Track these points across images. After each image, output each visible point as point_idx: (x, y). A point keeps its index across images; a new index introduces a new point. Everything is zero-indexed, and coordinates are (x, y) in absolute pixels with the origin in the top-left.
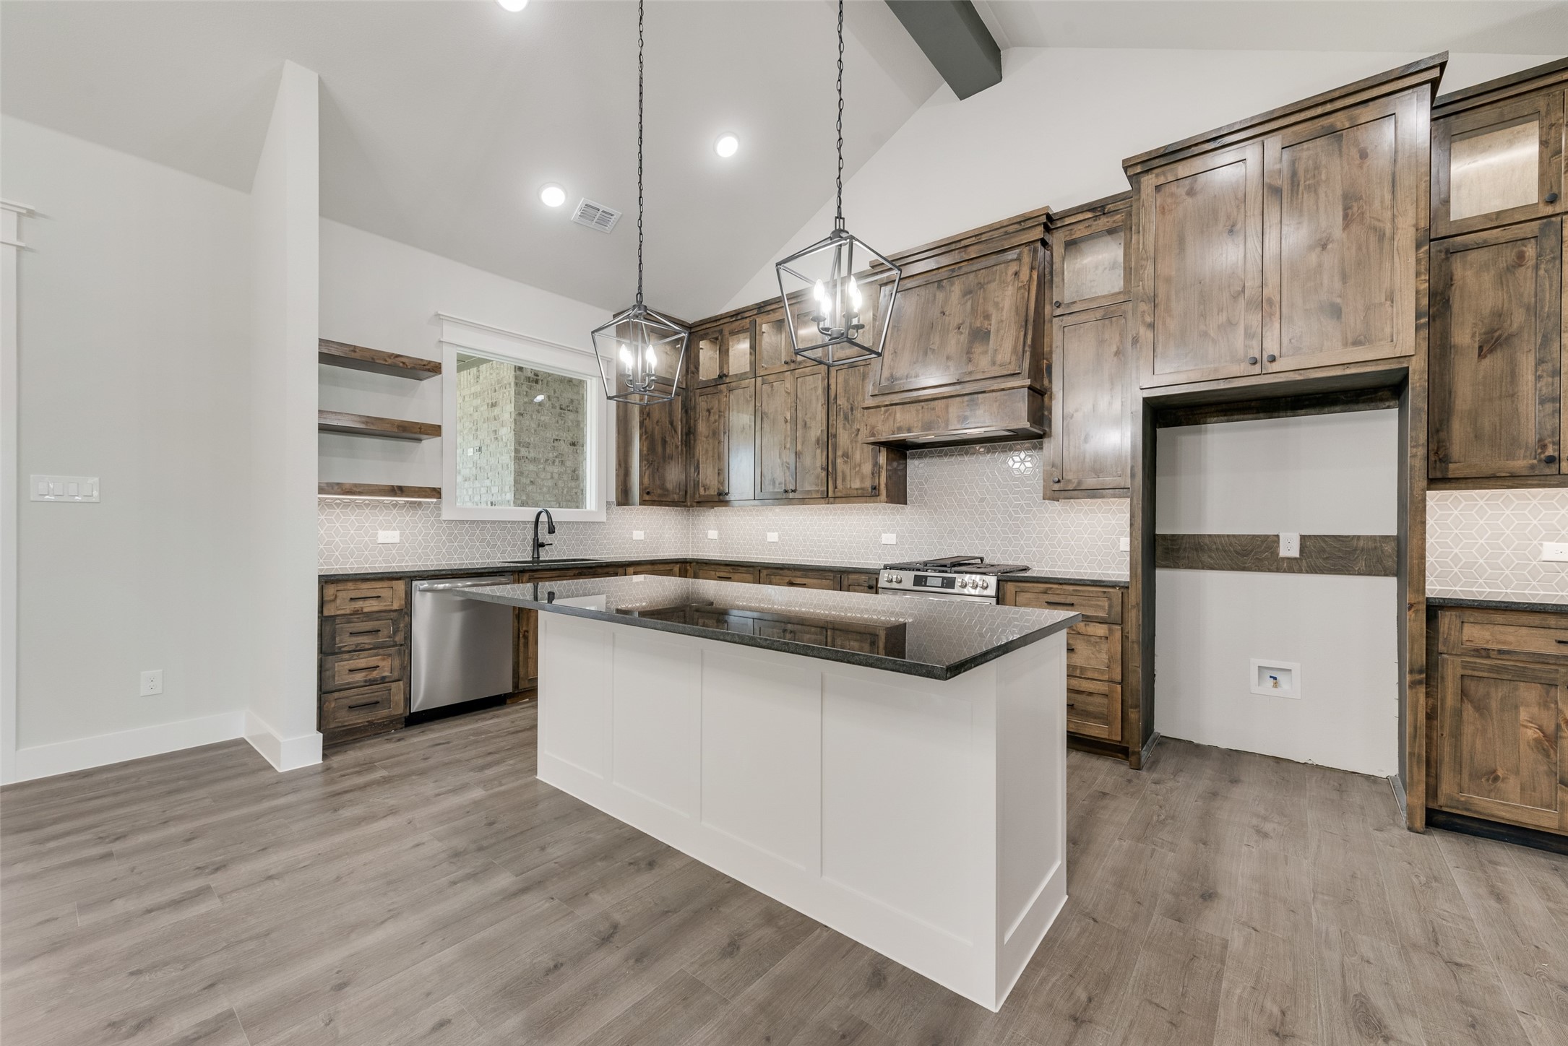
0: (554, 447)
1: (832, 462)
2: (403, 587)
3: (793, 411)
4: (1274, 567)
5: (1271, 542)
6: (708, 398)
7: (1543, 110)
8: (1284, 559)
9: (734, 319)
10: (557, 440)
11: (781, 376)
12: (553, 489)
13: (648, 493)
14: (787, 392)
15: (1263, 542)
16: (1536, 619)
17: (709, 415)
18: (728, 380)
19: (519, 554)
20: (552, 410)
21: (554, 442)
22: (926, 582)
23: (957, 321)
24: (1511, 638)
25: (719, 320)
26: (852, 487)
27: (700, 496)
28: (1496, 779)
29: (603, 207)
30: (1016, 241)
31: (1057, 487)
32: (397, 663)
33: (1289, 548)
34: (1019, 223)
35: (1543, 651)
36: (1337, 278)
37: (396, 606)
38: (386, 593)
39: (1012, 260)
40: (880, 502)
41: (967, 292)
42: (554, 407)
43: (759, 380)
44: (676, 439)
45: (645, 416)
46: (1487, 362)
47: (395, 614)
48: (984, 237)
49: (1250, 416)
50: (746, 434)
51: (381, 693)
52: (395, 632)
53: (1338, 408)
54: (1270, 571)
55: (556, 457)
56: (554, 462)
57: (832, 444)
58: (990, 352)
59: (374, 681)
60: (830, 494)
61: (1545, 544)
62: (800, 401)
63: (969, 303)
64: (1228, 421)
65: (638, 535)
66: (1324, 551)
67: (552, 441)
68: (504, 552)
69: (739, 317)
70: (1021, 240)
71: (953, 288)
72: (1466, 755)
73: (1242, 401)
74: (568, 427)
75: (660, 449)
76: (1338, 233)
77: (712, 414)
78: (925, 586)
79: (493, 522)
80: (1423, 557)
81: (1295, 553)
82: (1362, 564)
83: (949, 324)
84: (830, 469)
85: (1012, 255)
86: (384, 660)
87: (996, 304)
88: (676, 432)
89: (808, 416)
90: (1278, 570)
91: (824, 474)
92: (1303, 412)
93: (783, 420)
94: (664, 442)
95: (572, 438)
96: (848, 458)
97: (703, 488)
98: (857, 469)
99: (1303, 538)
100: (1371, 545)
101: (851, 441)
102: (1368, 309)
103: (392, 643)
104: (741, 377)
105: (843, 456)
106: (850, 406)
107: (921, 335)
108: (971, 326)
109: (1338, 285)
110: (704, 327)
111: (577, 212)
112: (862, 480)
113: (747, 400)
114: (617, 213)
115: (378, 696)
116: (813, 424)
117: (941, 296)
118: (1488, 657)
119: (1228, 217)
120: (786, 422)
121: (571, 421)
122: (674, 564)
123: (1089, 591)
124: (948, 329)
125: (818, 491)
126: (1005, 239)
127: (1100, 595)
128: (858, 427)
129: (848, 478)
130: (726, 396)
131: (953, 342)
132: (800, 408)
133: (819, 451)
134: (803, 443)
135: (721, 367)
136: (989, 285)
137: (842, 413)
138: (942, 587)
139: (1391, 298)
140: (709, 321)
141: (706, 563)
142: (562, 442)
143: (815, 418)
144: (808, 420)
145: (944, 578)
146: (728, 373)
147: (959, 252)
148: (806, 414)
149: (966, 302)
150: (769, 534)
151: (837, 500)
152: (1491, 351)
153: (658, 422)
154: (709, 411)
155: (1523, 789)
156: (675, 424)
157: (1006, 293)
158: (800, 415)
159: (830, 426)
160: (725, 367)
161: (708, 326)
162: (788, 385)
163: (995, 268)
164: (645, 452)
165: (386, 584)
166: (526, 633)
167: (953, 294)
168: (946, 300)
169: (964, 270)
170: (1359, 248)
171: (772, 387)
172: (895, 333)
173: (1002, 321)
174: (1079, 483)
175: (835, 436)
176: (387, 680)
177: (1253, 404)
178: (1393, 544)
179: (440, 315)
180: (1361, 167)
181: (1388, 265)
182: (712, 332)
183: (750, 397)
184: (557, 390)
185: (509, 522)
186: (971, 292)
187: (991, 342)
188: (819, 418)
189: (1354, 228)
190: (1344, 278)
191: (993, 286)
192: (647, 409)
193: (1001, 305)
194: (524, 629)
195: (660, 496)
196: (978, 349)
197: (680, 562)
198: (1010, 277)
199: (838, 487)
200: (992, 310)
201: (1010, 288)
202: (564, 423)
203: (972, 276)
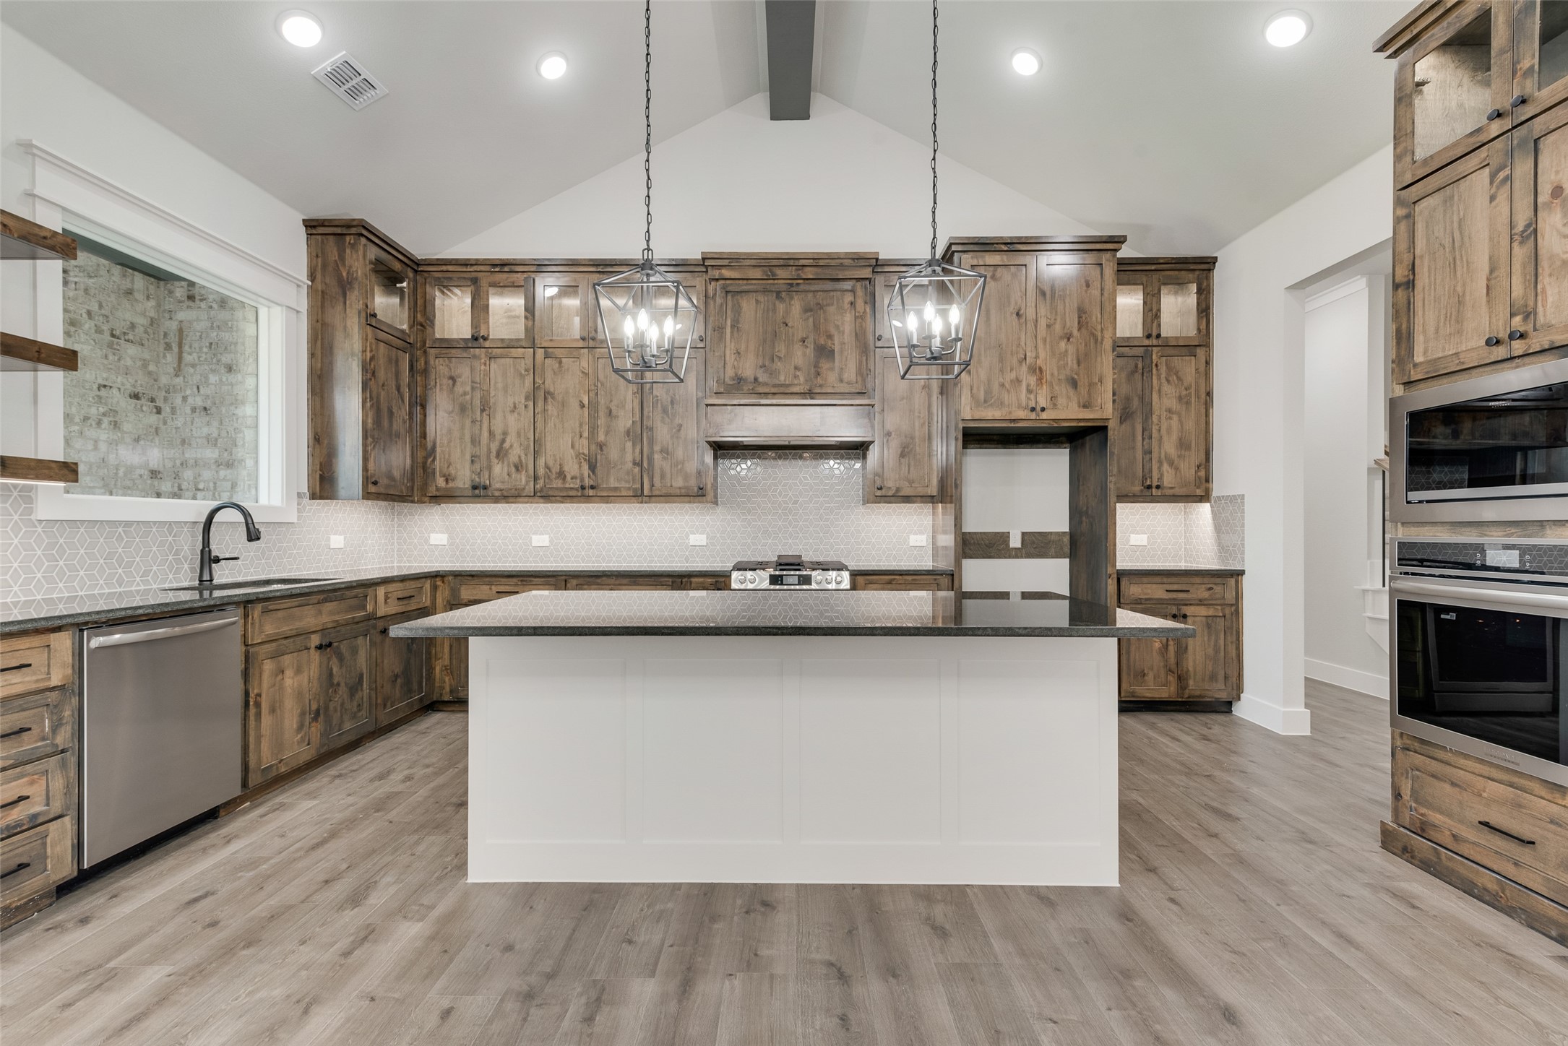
0: (100, 397)
1: (648, 456)
2: (68, 643)
3: (592, 394)
4: (1007, 555)
5: (1004, 537)
6: (450, 362)
7: (1145, 283)
8: (1013, 549)
9: (497, 269)
10: (105, 386)
11: (575, 353)
12: (99, 467)
13: (375, 483)
14: (583, 372)
15: (1001, 537)
16: (1158, 579)
17: (454, 385)
18: (487, 344)
19: (171, 576)
20: (97, 336)
21: (99, 389)
22: (782, 581)
23: (801, 334)
24: (1149, 591)
25: (472, 265)
26: (674, 484)
27: (438, 489)
28: (1144, 675)
29: (366, 74)
30: (848, 274)
31: (879, 493)
32: (58, 784)
33: (1015, 542)
34: (853, 259)
35: (1161, 597)
36: (1075, 362)
37: (55, 681)
38: (37, 658)
39: (847, 291)
40: (707, 502)
41: (807, 310)
42: (99, 331)
43: (540, 353)
44: (403, 410)
45: (369, 376)
46: (1123, 426)
47: (54, 695)
48: (821, 263)
49: (993, 446)
50: (519, 414)
51: (27, 847)
52: (55, 729)
53: (1041, 446)
54: (1005, 558)
55: (104, 414)
56: (99, 423)
57: (648, 437)
58: (837, 369)
59: (15, 827)
60: (646, 492)
61: (1132, 535)
62: (602, 384)
63: (811, 320)
64: (980, 448)
65: (337, 541)
66: (1034, 543)
67: (95, 387)
68: (146, 573)
69: (506, 269)
70: (853, 275)
71: (793, 302)
72: (1132, 664)
73: (989, 435)
74: (127, 367)
75: (386, 423)
76: (1075, 332)
77: (458, 384)
78: (782, 584)
79: (128, 524)
80: (1115, 545)
81: (1018, 545)
82: (1053, 551)
83: (793, 335)
84: (645, 464)
85: (847, 285)
86: (32, 783)
87: (837, 327)
88: (403, 401)
89: (614, 403)
90: (1010, 557)
91: (637, 470)
92: (1022, 446)
93: (577, 405)
94: (391, 414)
95: (134, 386)
96: (668, 454)
97: (442, 479)
98: (679, 467)
99: (1023, 534)
100: (1057, 538)
101: (672, 437)
102: (1090, 385)
103: (49, 750)
104: (509, 345)
105: (661, 451)
106: (669, 399)
107: (765, 341)
108: (815, 343)
109: (1075, 366)
110: (444, 268)
111: (327, 65)
112: (686, 478)
113: (521, 374)
114: (382, 89)
115: (21, 855)
116: (621, 413)
117: (781, 307)
118: (1141, 604)
119: (1016, 303)
120: (583, 406)
121: (132, 358)
122: (424, 580)
123: (924, 580)
124: (793, 340)
125: (629, 489)
126: (839, 270)
127: (932, 582)
128: (680, 422)
129: (668, 476)
130: (485, 364)
131: (799, 353)
132: (603, 392)
133: (629, 444)
134: (607, 433)
135: (475, 325)
136: (828, 308)
137: (659, 405)
138: (799, 584)
139: (1101, 381)
140: (453, 262)
141: (473, 576)
142: (115, 391)
143: (624, 406)
144: (613, 408)
145: (799, 576)
146: (488, 335)
147: (797, 270)
148: (611, 401)
149: (808, 319)
150: (534, 537)
151: (653, 499)
152: (1125, 420)
153: (383, 385)
154: (453, 379)
155: (1155, 678)
156: (402, 390)
157: (845, 319)
158: (602, 400)
159: (645, 418)
160: (483, 327)
161: (450, 268)
162: (584, 364)
163: (832, 293)
164: (370, 426)
165: (37, 641)
166: (258, 698)
167: (793, 308)
168: (787, 312)
169: (802, 287)
170: (1086, 345)
171: (560, 363)
172: (735, 333)
173: (844, 343)
174: (898, 490)
175: (651, 429)
176: (41, 820)
177: (995, 437)
178: (1068, 537)
179: (32, 146)
180: (1086, 292)
181: (1099, 359)
182: (458, 278)
183: (526, 370)
184: (104, 304)
185: (155, 523)
186: (811, 310)
187: (836, 361)
188: (629, 406)
189: (1083, 330)
190: (1079, 363)
191: (832, 309)
192: (372, 366)
193: (841, 329)
194: (256, 691)
195: (387, 486)
196: (825, 365)
197: (432, 577)
198: (847, 306)
199: (656, 485)
200: (833, 331)
201: (848, 315)
202: (119, 360)
203: (810, 295)
